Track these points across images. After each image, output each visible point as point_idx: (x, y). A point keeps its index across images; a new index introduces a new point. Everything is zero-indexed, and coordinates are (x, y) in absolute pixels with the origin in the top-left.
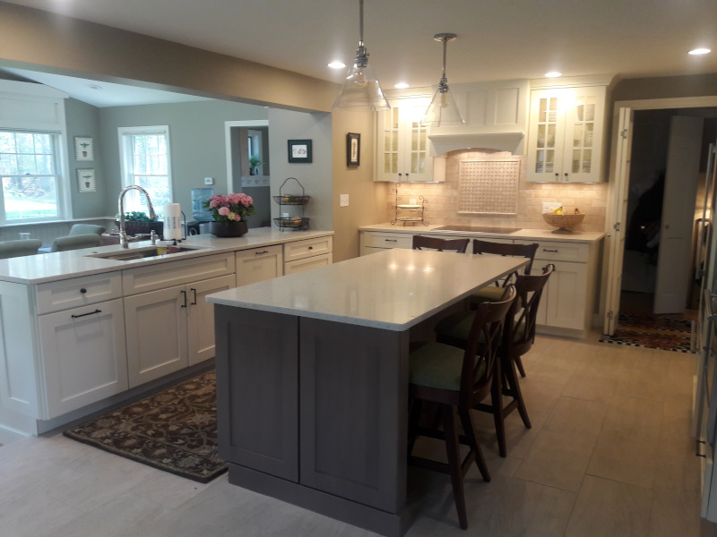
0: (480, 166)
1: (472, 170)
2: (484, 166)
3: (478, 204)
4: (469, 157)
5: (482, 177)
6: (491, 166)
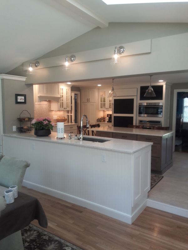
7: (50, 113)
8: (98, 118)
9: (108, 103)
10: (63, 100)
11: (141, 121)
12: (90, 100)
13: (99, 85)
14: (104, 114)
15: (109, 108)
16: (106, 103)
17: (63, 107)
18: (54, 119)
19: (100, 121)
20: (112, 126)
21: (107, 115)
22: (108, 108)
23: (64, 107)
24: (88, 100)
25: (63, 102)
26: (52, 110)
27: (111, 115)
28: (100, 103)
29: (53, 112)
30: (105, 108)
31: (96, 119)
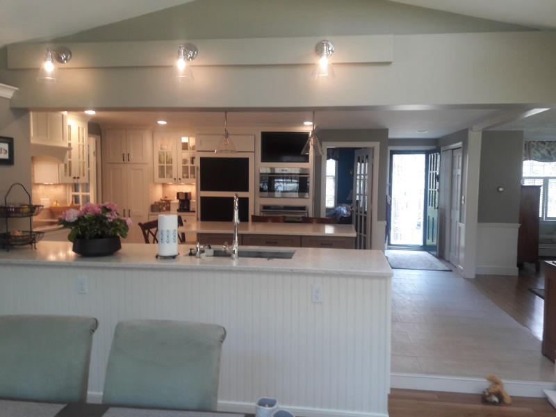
7: (33, 191)
8: (153, 203)
9: (181, 165)
10: (70, 157)
11: (265, 207)
12: (131, 157)
13: (162, 123)
14: (164, 191)
15: (183, 177)
16: (174, 165)
17: (70, 175)
19: (160, 210)
20: (198, 219)
21: (178, 194)
22: (181, 177)
23: (73, 175)
24: (126, 158)
25: (70, 162)
26: (36, 182)
27: (187, 195)
28: (157, 165)
29: (41, 188)
30: (171, 177)
31: (150, 205)
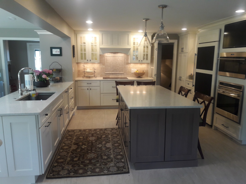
0: (111, 58)
1: (109, 59)
2: (113, 58)
3: (112, 70)
4: (108, 55)
5: (113, 61)
6: (115, 58)
7: (127, 66)
13: (184, 29)
18: (132, 72)
26: (129, 62)
